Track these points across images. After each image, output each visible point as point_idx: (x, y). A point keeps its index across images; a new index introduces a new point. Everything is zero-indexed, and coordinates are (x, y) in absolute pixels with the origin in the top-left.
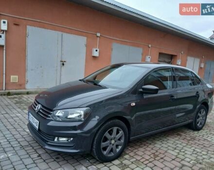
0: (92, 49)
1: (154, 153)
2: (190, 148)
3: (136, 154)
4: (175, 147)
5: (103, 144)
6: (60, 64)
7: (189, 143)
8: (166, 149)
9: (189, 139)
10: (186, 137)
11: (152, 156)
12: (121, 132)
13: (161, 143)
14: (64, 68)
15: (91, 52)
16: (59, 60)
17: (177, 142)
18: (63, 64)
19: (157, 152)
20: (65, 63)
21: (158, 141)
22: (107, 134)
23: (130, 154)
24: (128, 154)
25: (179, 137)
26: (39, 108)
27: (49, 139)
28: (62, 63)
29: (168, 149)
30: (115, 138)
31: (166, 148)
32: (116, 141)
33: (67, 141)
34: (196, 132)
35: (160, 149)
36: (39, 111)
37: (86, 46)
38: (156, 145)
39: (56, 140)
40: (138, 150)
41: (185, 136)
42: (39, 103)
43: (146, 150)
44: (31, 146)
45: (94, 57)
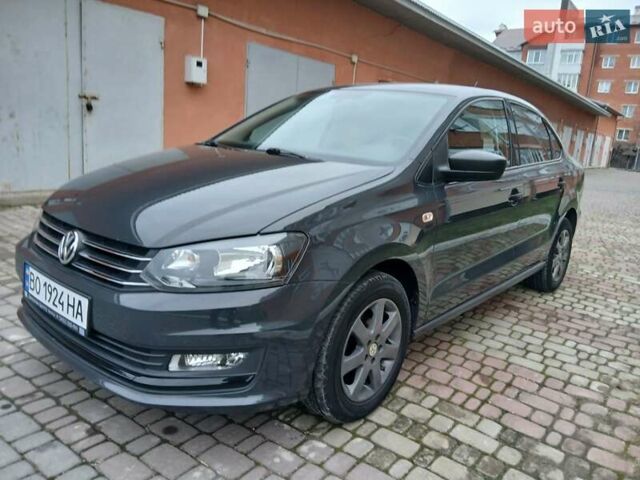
0: (183, 60)
1: (477, 372)
2: (563, 344)
3: (431, 382)
4: (522, 345)
5: (348, 362)
6: (76, 105)
7: (550, 328)
8: (504, 356)
9: (544, 317)
10: (533, 312)
11: (477, 379)
12: (394, 315)
13: (478, 338)
14: (92, 121)
15: (182, 70)
16: (75, 92)
17: (516, 328)
18: (89, 108)
19: (483, 366)
20: (93, 103)
21: (467, 330)
22: (357, 327)
23: (408, 382)
24: (404, 384)
25: (513, 313)
26: (75, 245)
27: (144, 367)
28: (85, 102)
29: (510, 355)
30: (378, 336)
31: (501, 350)
32: (379, 347)
33: (223, 364)
34: (549, 297)
35: (486, 356)
36: (79, 258)
37: (165, 46)
38: (468, 345)
39: (174, 366)
40: (430, 368)
41: (527, 309)
42: (70, 228)
43: (451, 364)
44: (47, 395)
45: (193, 86)
